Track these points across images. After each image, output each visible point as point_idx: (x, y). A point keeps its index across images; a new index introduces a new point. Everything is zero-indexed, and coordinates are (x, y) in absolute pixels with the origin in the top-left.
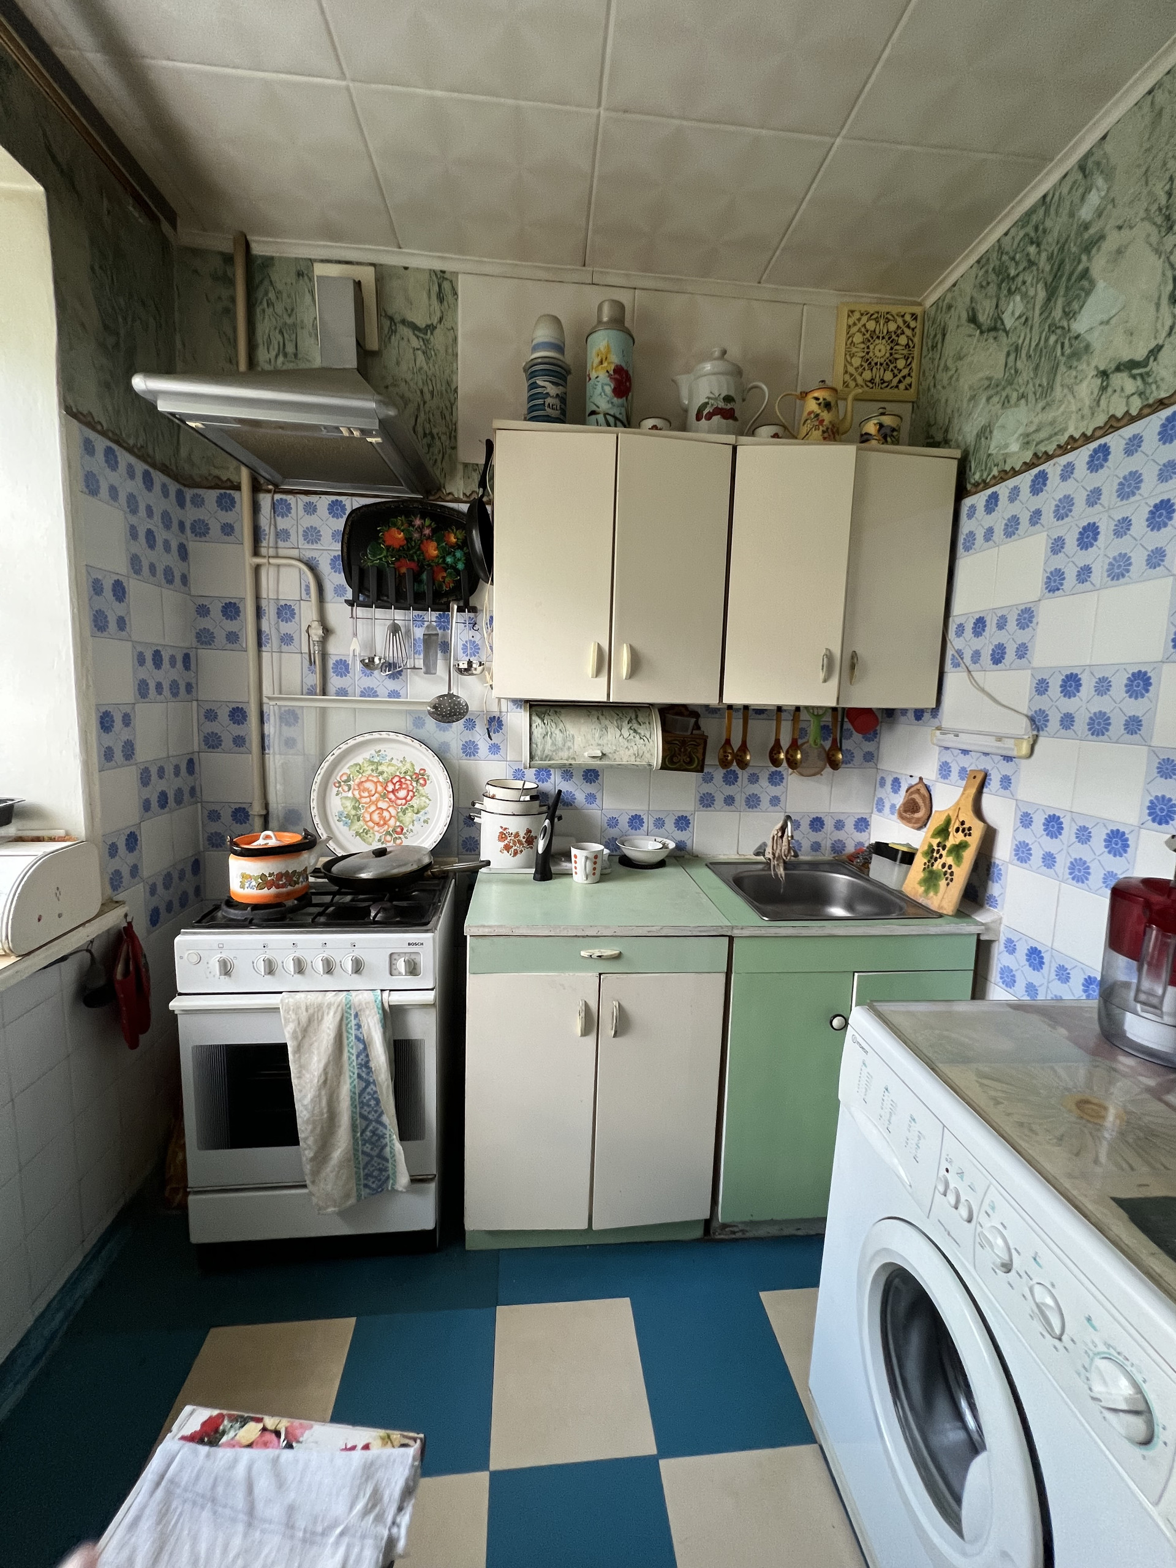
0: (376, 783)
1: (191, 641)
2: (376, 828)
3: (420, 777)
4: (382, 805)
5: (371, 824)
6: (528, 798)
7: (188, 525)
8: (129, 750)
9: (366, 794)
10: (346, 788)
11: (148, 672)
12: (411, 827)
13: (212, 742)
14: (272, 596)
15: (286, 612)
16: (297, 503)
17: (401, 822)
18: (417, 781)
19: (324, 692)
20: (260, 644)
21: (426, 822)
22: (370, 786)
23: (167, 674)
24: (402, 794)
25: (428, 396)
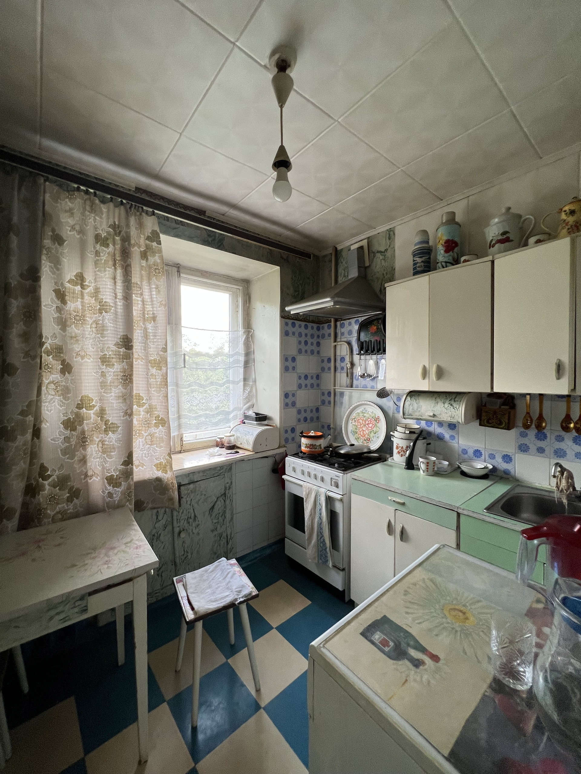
0: (363, 420)
1: (319, 371)
2: (361, 437)
3: (377, 420)
4: (364, 429)
5: (360, 435)
6: (408, 432)
7: (320, 336)
8: (294, 404)
9: (359, 424)
10: (354, 421)
11: (303, 382)
12: (372, 439)
13: (323, 402)
14: (339, 354)
15: (343, 359)
16: (346, 322)
17: (369, 436)
18: (376, 421)
19: (352, 386)
20: (335, 371)
21: (378, 438)
22: (361, 421)
23: (309, 382)
24: (370, 425)
25: (385, 275)
